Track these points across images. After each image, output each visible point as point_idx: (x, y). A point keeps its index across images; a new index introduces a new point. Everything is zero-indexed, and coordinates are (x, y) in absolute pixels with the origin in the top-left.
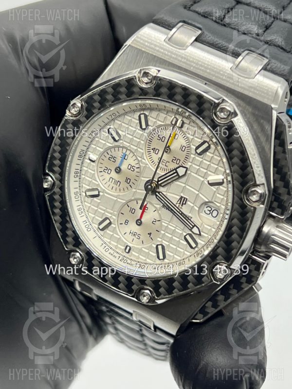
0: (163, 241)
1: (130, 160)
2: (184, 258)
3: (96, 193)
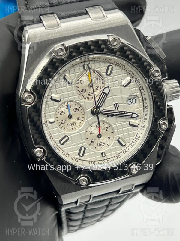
0: (119, 135)
1: (73, 106)
2: (136, 135)
3: (67, 138)
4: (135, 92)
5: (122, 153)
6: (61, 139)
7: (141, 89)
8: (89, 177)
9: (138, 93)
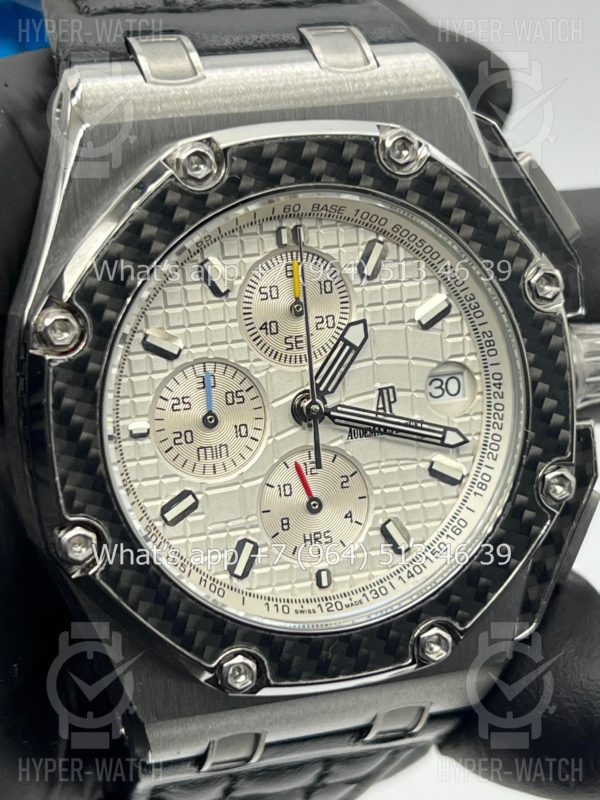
0: (388, 511)
1: (225, 382)
2: (452, 513)
3: (189, 501)
4: (461, 352)
5: (395, 581)
6: (166, 501)
7: (483, 342)
8: (262, 657)
9: (473, 358)
